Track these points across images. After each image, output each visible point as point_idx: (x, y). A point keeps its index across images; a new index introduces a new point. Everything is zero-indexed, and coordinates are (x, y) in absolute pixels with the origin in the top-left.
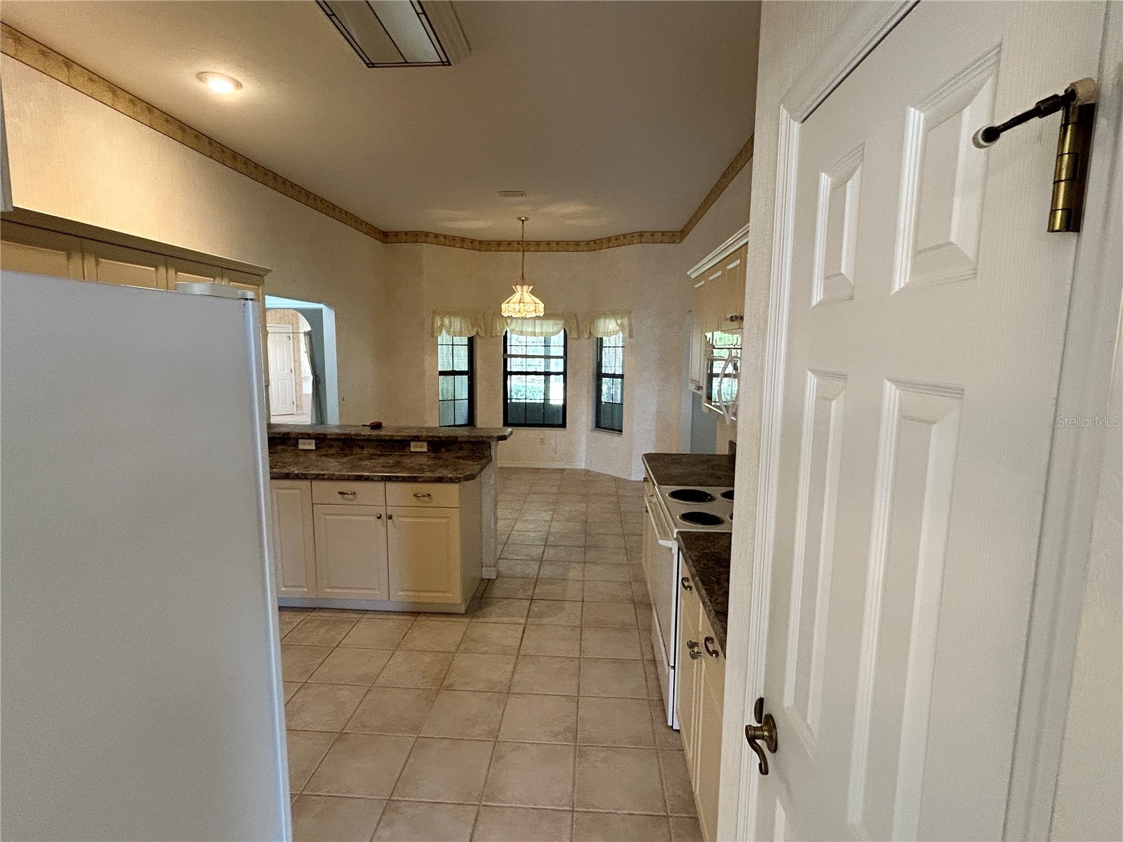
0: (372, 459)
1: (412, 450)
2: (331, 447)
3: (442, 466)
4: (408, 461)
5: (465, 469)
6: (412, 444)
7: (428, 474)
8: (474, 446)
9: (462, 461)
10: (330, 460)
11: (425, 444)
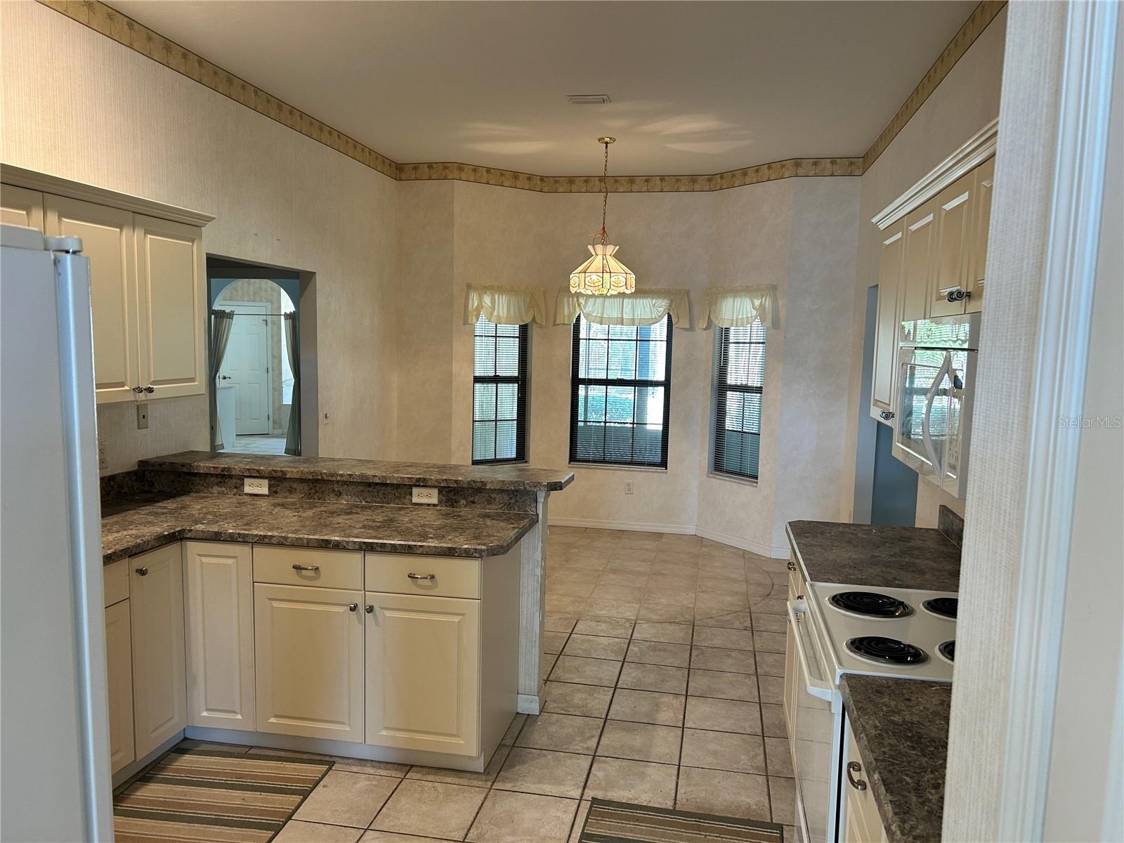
0: (351, 513)
1: (415, 500)
2: (291, 491)
3: (455, 529)
4: (404, 519)
5: (493, 536)
6: (415, 491)
7: (432, 543)
8: (511, 499)
9: (489, 522)
10: (287, 512)
11: (435, 492)
